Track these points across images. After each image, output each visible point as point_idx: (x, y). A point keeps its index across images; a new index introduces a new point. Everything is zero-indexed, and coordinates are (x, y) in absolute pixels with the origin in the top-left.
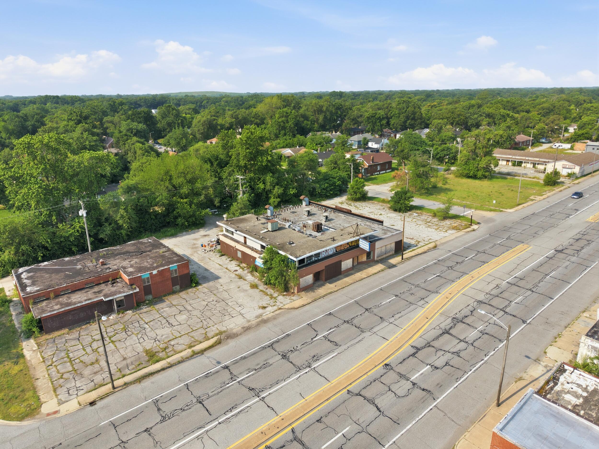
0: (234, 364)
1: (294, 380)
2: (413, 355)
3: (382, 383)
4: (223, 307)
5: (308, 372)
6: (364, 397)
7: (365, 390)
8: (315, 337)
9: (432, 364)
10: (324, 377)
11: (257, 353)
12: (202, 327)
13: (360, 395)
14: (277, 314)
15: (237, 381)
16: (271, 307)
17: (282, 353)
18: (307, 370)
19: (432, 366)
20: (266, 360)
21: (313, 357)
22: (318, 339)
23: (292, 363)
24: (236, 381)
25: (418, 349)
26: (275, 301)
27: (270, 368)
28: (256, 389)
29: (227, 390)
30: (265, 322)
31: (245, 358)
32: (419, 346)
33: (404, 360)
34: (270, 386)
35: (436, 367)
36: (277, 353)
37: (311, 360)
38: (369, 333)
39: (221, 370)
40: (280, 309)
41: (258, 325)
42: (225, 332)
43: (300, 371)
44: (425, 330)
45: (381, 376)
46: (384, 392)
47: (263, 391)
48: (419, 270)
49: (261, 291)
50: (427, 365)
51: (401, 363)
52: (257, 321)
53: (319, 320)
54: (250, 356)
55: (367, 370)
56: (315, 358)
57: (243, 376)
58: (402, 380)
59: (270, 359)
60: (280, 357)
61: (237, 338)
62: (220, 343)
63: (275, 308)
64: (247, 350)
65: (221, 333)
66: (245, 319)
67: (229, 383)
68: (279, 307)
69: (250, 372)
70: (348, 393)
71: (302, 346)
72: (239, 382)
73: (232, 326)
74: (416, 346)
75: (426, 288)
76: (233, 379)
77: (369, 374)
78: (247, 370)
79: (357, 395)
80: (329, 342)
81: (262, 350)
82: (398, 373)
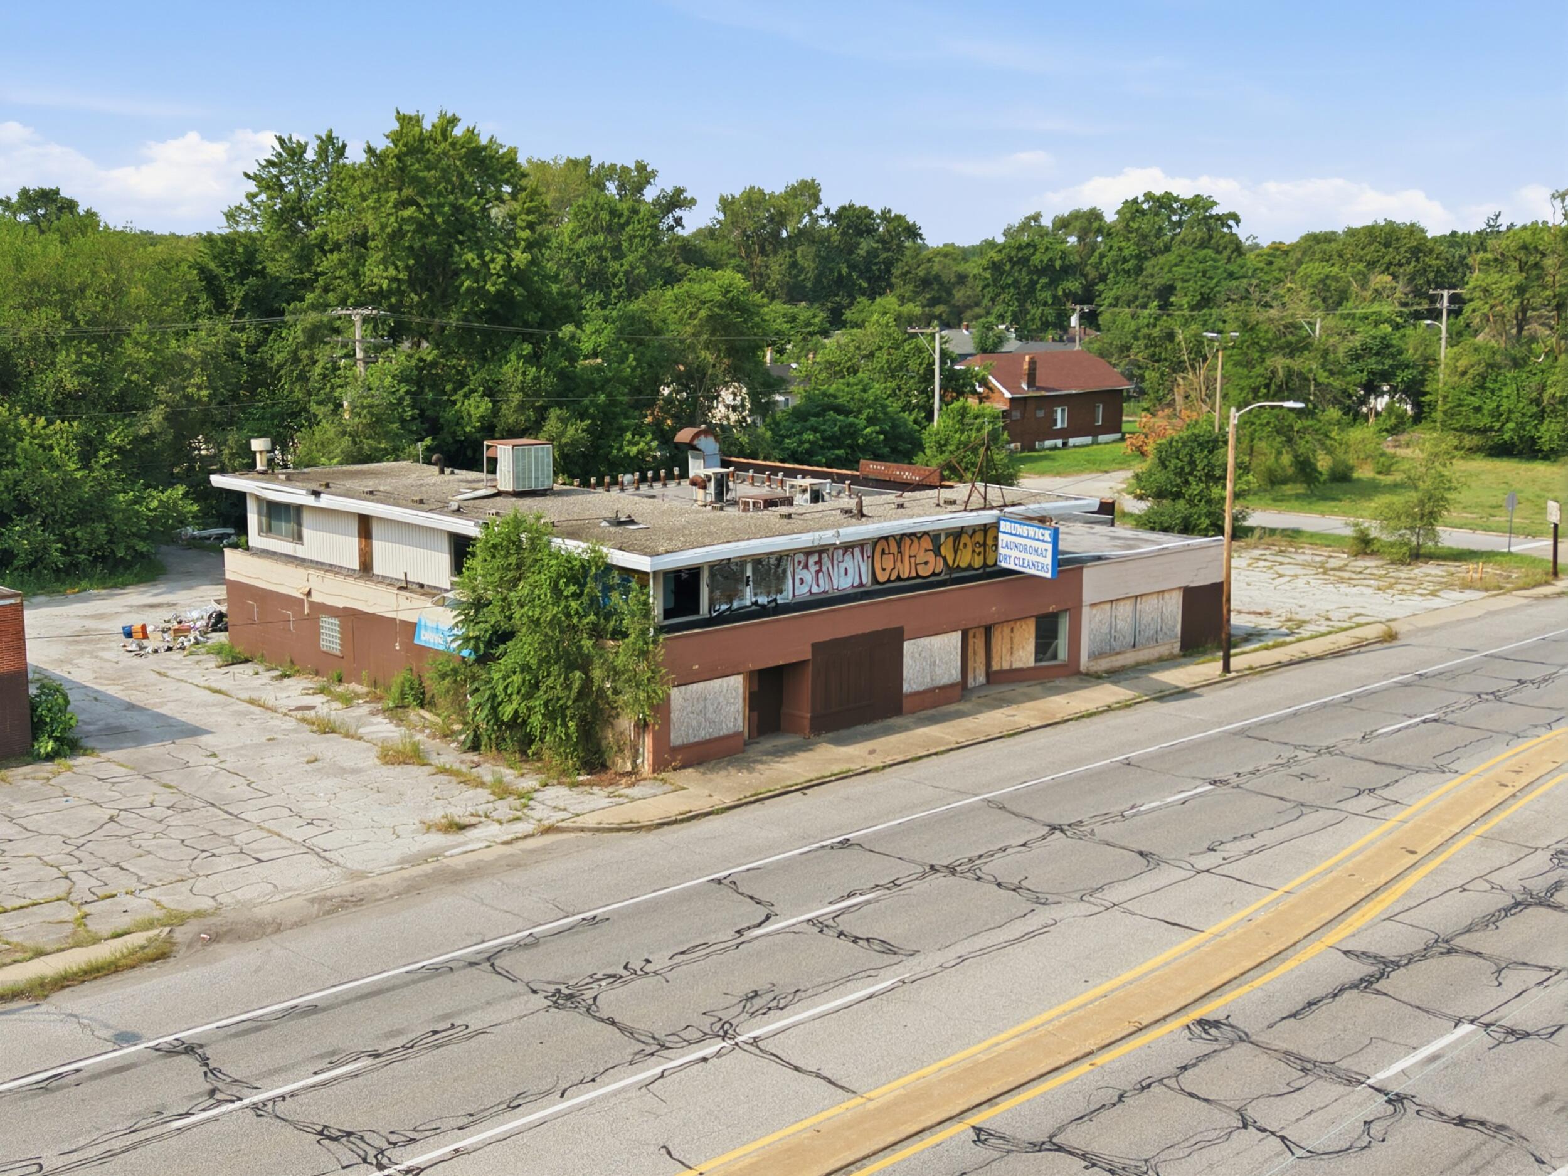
0: (236, 1035)
1: (623, 1090)
2: (1365, 984)
3: (1191, 1095)
4: (211, 826)
5: (718, 1055)
6: (1084, 1157)
7: (1085, 1126)
8: (759, 925)
9: (1487, 1019)
10: (818, 1075)
11: (394, 988)
12: (66, 899)
13: (1060, 1149)
14: (533, 851)
15: (246, 1102)
16: (497, 826)
17: (552, 989)
18: (710, 1048)
19: (1488, 1025)
20: (446, 1017)
21: (748, 999)
22: (778, 932)
23: (613, 1023)
24: (238, 1104)
25: (1386, 966)
26: (526, 806)
27: (465, 1045)
28: (367, 1136)
29: (173, 1142)
30: (456, 877)
31: (313, 1009)
32: (1390, 953)
33: (1310, 1004)
34: (466, 1120)
35: (1512, 1032)
36: (520, 987)
37: (739, 1008)
38: (1085, 909)
39: (148, 1062)
40: (550, 830)
41: (413, 889)
42: (199, 914)
43: (665, 1053)
44: (1408, 894)
45: (1184, 1068)
46: (1212, 1135)
47: (413, 1140)
48: (1325, 705)
49: (444, 771)
50: (1458, 1023)
51: (1294, 1015)
52: (405, 874)
53: (786, 866)
54: (347, 1002)
55: (1091, 1045)
56: (758, 1002)
57: (286, 1082)
58: (1319, 1083)
59: (474, 1009)
60: (539, 1001)
61: (275, 937)
62: (162, 956)
63: (521, 828)
64: (332, 982)
65: (178, 919)
66: (336, 870)
67: (188, 1114)
68: (546, 823)
69: (333, 1065)
70: (978, 1141)
71: (679, 959)
72: (255, 1107)
73: (247, 894)
74: (1372, 950)
75: (1376, 758)
76: (218, 1096)
77: (1102, 1059)
78: (321, 1056)
79: (1037, 1147)
80: (844, 944)
81: (427, 978)
82: (1286, 1053)
